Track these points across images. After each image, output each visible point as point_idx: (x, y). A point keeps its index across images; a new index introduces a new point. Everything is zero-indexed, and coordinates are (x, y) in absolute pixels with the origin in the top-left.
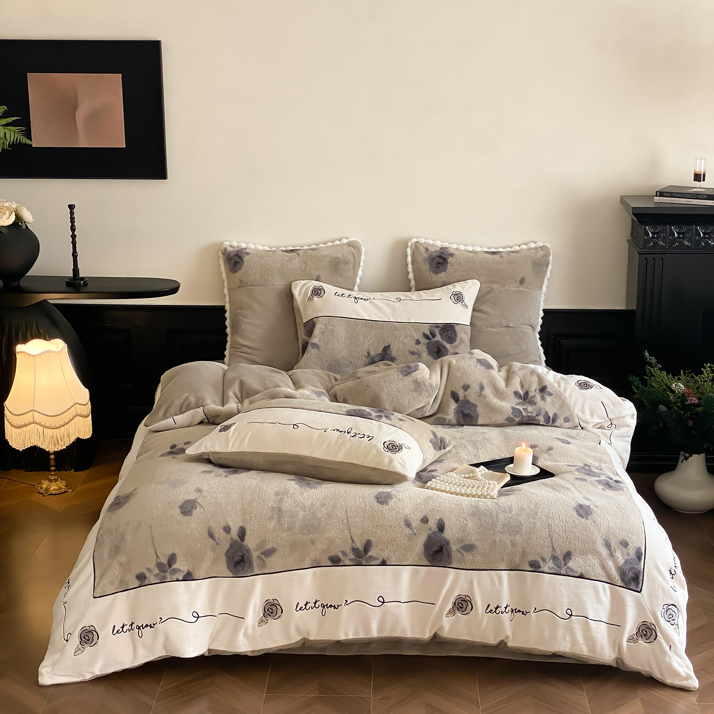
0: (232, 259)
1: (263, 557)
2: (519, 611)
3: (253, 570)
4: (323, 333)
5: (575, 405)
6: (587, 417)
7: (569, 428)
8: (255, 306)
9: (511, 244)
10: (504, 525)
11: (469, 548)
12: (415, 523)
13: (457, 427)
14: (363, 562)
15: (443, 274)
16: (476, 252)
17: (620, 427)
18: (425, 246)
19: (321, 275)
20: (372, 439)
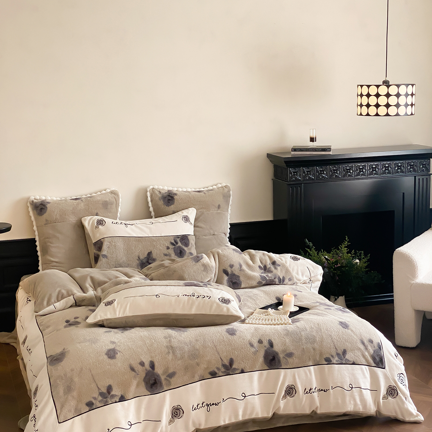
0: (38, 207)
1: (168, 378)
2: (322, 390)
3: (163, 388)
4: (109, 247)
5: (293, 270)
6: (300, 277)
7: (290, 285)
8: (58, 235)
9: (207, 186)
10: (306, 339)
11: (290, 355)
12: (256, 344)
14: (230, 372)
15: (172, 206)
16: (189, 192)
17: (315, 282)
18: (159, 190)
19: (98, 213)
20: (210, 298)
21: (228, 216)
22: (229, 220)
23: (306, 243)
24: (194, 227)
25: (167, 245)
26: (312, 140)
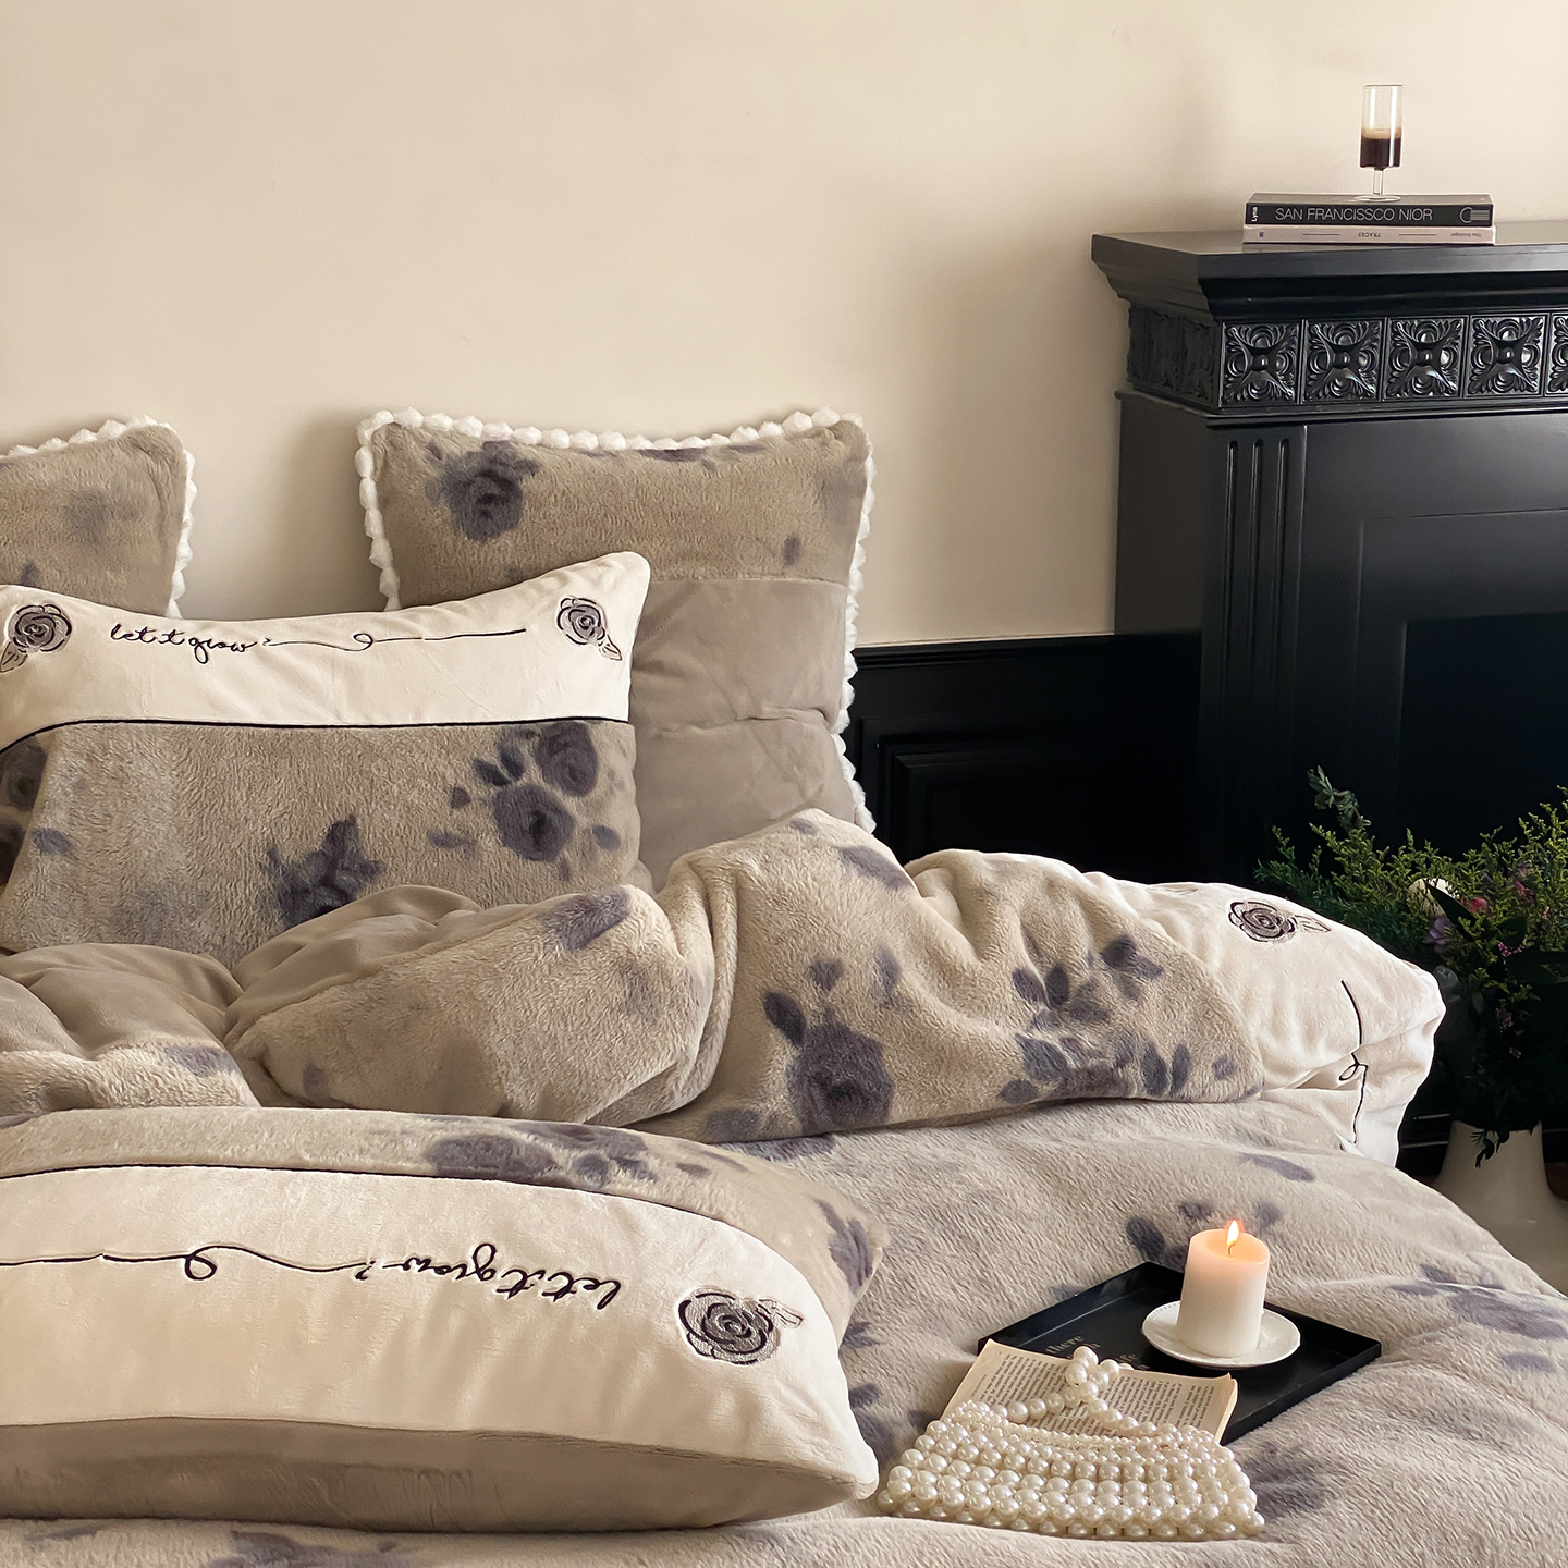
4: (80, 786)
5: (1247, 1001)
6: (1294, 1049)
7: (1225, 1101)
9: (724, 421)
13: (808, 1144)
15: (506, 540)
16: (613, 455)
17: (1384, 1073)
18: (428, 436)
19: (38, 564)
20: (614, 1293)
21: (847, 605)
22: (851, 630)
23: (1314, 792)
24: (635, 666)
25: (451, 781)
26: (1377, 152)
